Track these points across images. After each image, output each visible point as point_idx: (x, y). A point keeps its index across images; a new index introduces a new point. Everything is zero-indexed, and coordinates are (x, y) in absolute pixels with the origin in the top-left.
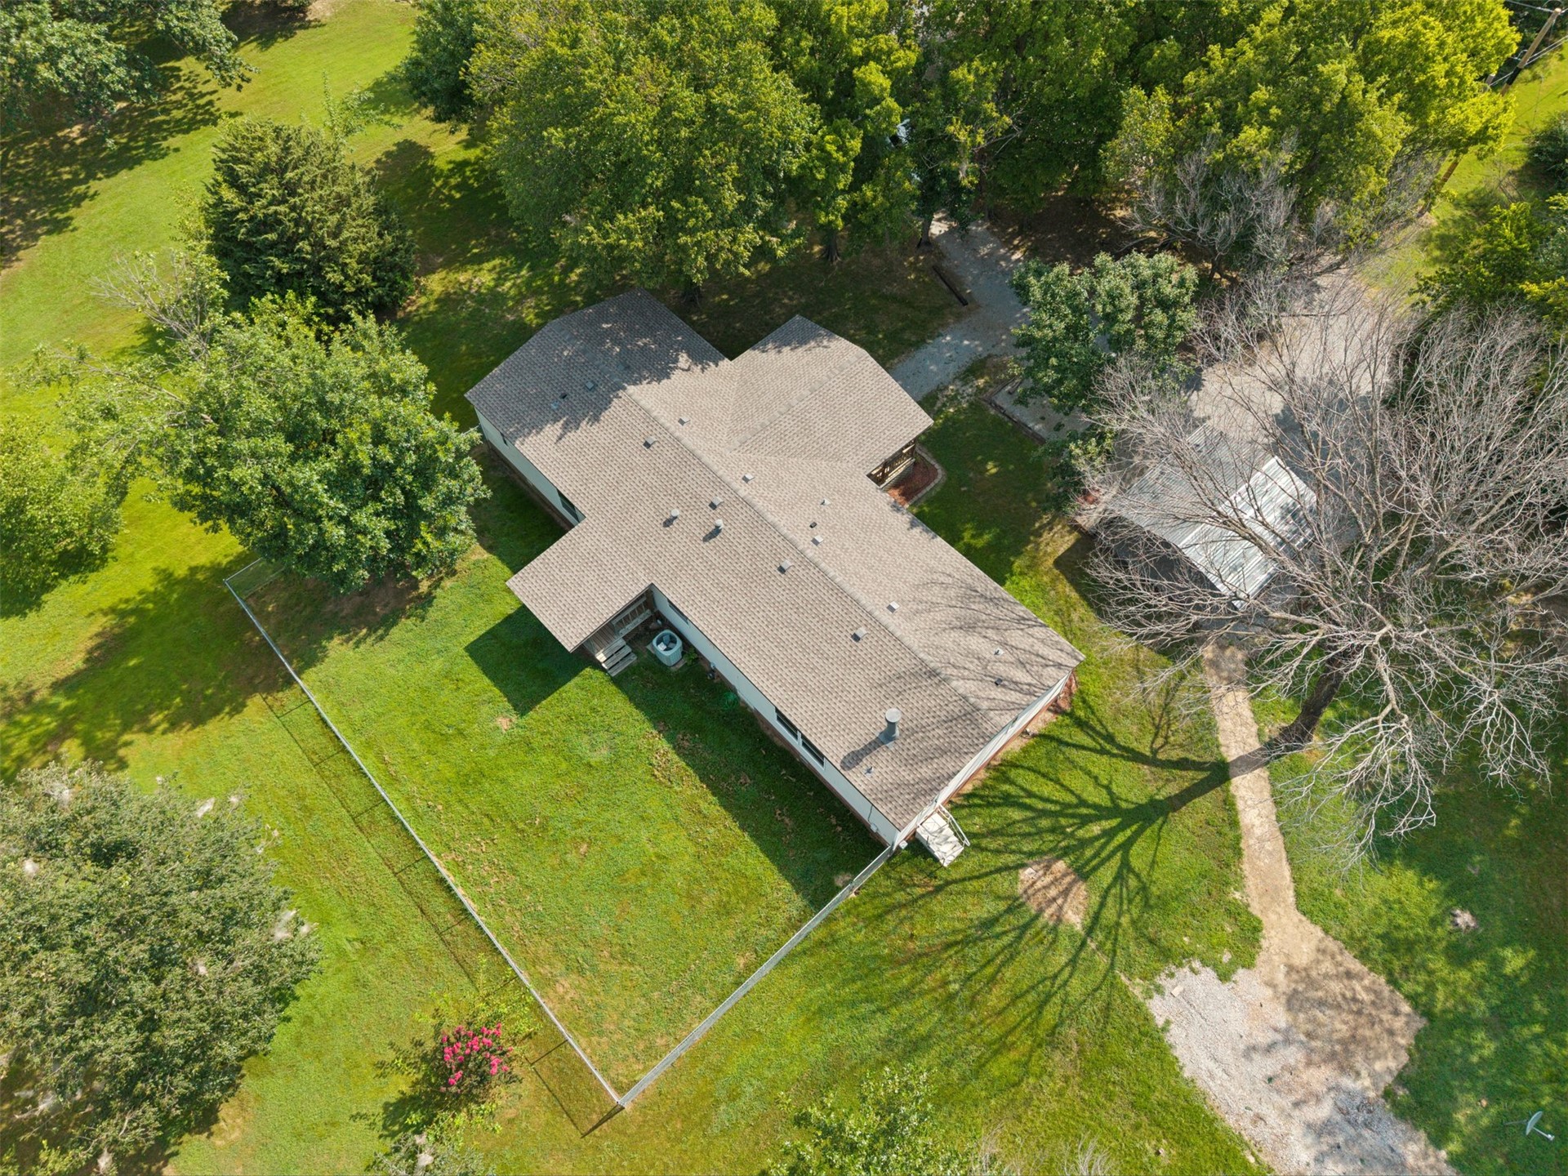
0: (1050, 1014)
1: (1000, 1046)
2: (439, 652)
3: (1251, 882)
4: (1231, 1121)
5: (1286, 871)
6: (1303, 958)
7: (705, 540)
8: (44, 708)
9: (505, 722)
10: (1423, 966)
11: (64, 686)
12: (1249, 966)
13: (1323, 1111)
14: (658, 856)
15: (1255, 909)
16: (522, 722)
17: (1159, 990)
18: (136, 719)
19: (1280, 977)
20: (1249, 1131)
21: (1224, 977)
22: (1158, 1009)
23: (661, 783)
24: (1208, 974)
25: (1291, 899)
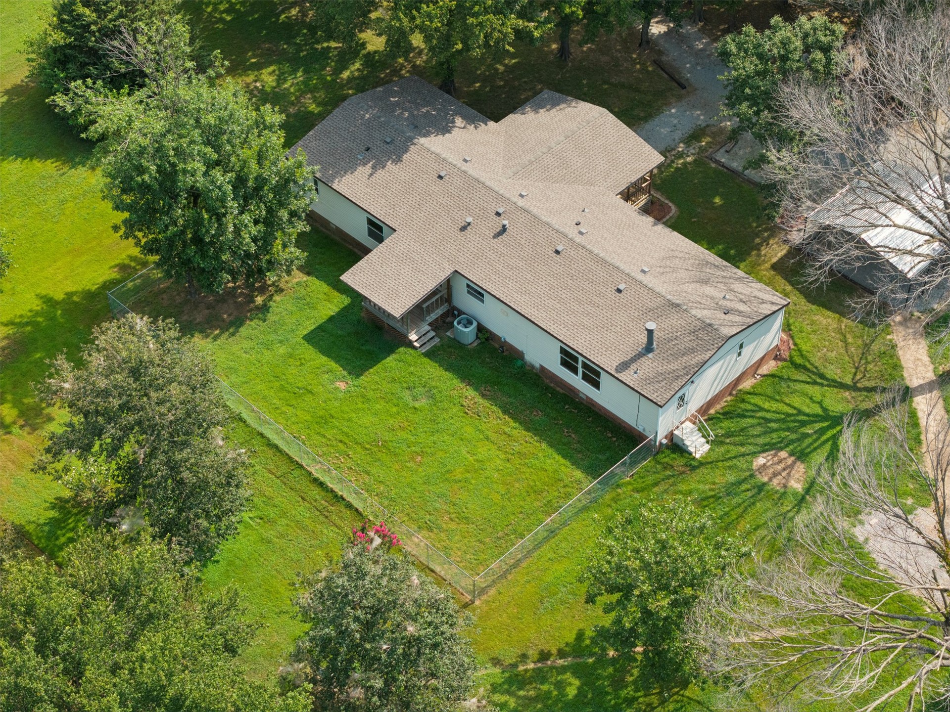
2: (281, 342)
3: (928, 459)
7: (494, 237)
9: (343, 383)
12: (926, 505)
14: (477, 461)
15: (931, 474)
16: (356, 383)
17: (860, 523)
21: (908, 512)
22: (860, 533)
23: (471, 417)
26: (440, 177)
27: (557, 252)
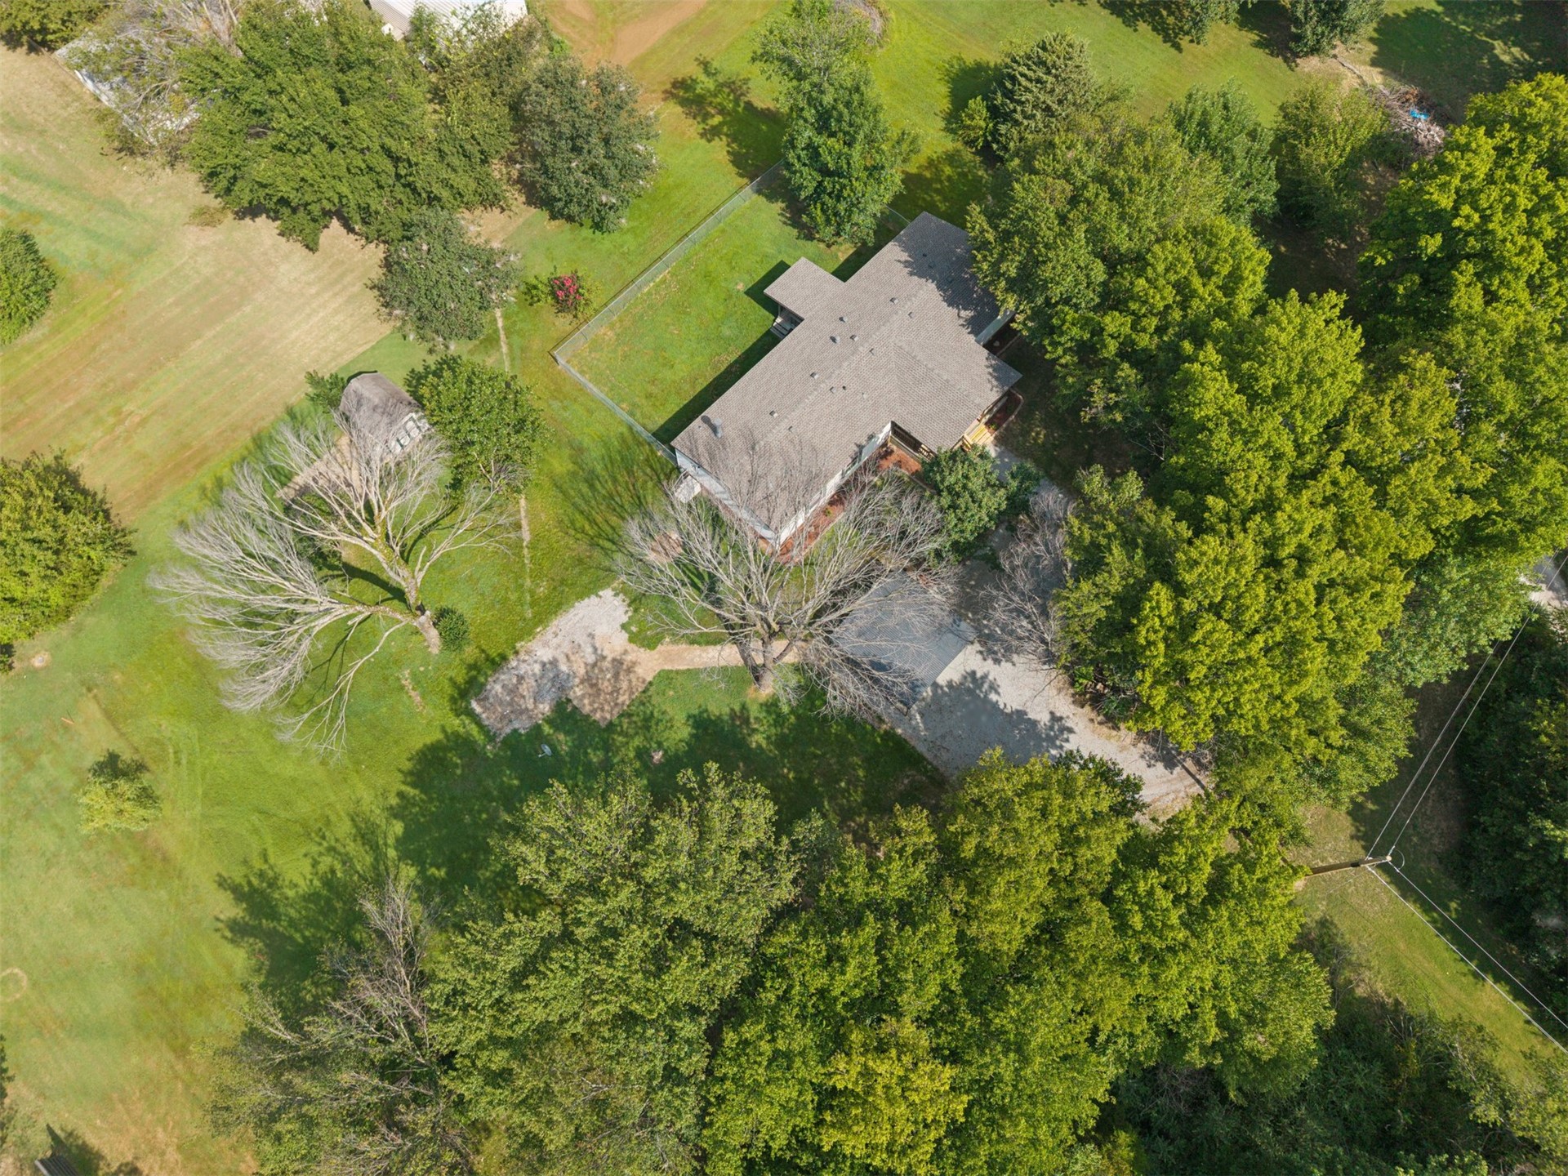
0: (608, 545)
1: (593, 522)
3: (675, 648)
4: (556, 622)
5: (685, 667)
6: (639, 670)
7: (830, 337)
8: (737, 101)
9: (741, 287)
10: (637, 733)
11: (749, 105)
12: (631, 640)
13: (564, 668)
14: (673, 364)
15: (659, 647)
16: (741, 293)
17: (616, 595)
18: (734, 138)
19: (629, 658)
20: (551, 629)
21: (624, 627)
22: (607, 593)
24: (625, 619)
25: (667, 667)
26: (892, 300)
27: (812, 375)
